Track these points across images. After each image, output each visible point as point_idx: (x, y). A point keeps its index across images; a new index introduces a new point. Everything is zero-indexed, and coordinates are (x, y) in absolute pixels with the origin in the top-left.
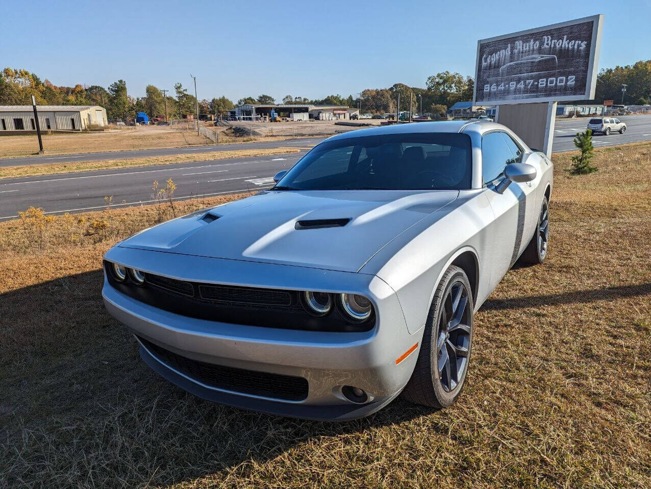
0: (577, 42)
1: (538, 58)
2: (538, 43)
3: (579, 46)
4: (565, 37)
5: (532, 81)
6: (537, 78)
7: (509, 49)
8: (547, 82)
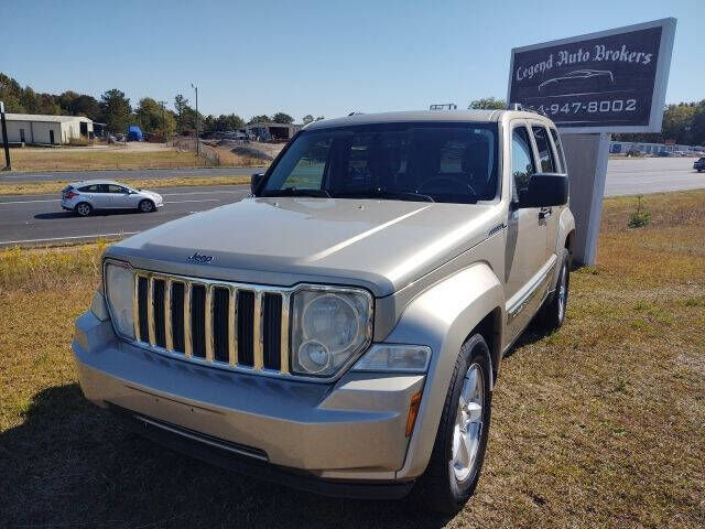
0: (639, 55)
1: (589, 73)
2: (588, 54)
3: (642, 59)
4: (624, 47)
5: (579, 104)
6: (585, 101)
7: (551, 61)
8: (599, 107)
